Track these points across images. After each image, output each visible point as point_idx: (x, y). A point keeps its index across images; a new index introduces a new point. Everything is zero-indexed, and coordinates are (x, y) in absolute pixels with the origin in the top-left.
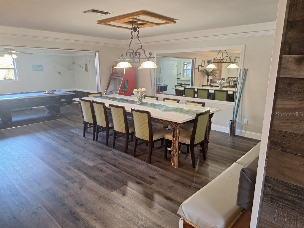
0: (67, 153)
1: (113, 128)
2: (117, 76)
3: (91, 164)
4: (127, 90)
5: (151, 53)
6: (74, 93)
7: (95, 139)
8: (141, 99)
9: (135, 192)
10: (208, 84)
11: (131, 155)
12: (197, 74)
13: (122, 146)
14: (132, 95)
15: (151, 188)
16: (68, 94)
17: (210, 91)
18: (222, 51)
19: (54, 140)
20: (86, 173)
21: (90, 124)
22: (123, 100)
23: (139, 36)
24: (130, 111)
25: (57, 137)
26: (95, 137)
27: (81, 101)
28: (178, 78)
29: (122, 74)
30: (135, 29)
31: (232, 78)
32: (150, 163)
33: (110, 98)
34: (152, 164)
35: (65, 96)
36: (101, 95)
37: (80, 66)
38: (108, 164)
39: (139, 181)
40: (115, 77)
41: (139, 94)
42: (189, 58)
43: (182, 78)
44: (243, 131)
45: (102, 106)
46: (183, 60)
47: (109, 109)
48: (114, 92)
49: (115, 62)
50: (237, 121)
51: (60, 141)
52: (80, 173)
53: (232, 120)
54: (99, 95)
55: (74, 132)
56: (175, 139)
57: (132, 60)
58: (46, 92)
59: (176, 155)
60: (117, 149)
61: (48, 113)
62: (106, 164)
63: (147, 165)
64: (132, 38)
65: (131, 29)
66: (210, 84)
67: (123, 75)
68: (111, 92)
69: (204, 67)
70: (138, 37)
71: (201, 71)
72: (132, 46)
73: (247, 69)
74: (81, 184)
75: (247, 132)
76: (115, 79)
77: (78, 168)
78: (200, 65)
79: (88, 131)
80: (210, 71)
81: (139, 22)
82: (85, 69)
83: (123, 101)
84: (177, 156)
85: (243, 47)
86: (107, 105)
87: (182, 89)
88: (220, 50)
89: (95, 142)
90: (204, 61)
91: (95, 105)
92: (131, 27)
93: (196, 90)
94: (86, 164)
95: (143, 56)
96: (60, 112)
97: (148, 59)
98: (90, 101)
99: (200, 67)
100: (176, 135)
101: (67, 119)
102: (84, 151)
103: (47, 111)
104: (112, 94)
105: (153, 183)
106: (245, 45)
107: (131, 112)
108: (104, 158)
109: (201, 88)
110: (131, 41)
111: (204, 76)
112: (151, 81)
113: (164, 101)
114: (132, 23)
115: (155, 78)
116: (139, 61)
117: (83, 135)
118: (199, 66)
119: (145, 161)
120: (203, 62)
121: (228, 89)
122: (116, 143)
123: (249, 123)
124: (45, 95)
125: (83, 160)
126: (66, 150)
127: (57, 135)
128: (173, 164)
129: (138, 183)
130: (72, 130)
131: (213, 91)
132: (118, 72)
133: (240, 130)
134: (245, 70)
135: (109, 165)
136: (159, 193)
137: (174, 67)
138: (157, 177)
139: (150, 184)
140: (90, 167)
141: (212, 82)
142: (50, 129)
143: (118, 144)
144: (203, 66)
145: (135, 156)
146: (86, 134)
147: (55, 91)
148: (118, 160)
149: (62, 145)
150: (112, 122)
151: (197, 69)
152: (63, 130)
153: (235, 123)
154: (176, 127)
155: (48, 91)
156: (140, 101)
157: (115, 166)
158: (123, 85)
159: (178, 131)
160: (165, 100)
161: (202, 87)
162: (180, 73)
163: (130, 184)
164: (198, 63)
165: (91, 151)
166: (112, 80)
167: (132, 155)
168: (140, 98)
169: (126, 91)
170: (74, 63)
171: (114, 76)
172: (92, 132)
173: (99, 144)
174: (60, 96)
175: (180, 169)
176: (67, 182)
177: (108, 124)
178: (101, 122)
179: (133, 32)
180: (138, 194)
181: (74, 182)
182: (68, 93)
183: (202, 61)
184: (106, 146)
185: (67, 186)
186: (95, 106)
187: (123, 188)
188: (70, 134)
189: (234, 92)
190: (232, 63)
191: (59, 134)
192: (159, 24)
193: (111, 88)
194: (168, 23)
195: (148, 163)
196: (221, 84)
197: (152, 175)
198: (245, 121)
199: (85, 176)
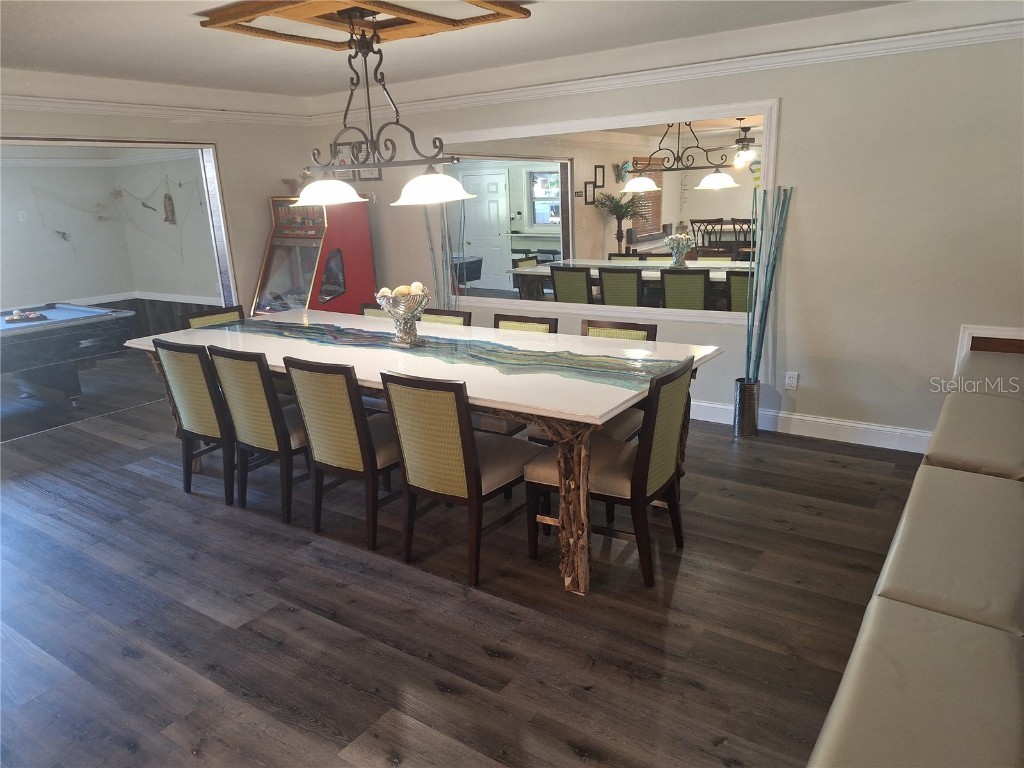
0: (121, 578)
1: (306, 449)
2: (298, 237)
3: (229, 617)
4: (342, 290)
5: (440, 140)
6: (131, 313)
7: (236, 496)
8: (408, 325)
9: (443, 738)
10: (620, 246)
11: (395, 555)
12: (583, 214)
13: (352, 518)
14: (366, 311)
15: (501, 708)
16: (103, 319)
17: (646, 275)
18: (674, 130)
19: (60, 519)
20: (212, 668)
21: (207, 439)
22: (337, 335)
23: (382, 74)
24: (376, 381)
25: (71, 502)
26: (236, 487)
27: (162, 352)
28: (513, 229)
29: (319, 227)
30: (364, 46)
31: (702, 222)
32: (477, 583)
33: (280, 329)
34: (485, 590)
35: (91, 325)
36: (242, 315)
37: (143, 204)
38: (304, 612)
39: (446, 676)
40: (290, 243)
41: (401, 310)
42: (551, 159)
43: (528, 230)
44: (783, 414)
45: (254, 366)
46: (524, 167)
47: (286, 377)
48: (289, 300)
49: (286, 182)
50: (761, 378)
51: (87, 521)
52: (187, 670)
53: (744, 376)
54: (235, 316)
55: (146, 472)
56: (573, 487)
57: (351, 174)
58: (10, 313)
59: (583, 548)
60: (333, 536)
61: (30, 396)
62: (294, 611)
63: (466, 595)
64: (355, 83)
65: (349, 44)
66: (628, 249)
67: (323, 231)
68: (277, 298)
69: (603, 186)
70: (379, 77)
71: (593, 203)
72: (358, 117)
73: (789, 188)
74: (199, 729)
75: (796, 416)
76: (290, 249)
77: (177, 645)
78: (590, 183)
79: (201, 465)
80: (624, 201)
81: (382, 17)
82: (164, 216)
83: (335, 338)
84: (586, 550)
85: (771, 108)
86: (275, 361)
87: (545, 270)
88: (670, 123)
89: (236, 511)
90: (603, 167)
91: (219, 361)
92: (344, 36)
93: (595, 273)
94: (211, 620)
95: (406, 152)
96: (79, 387)
97: (430, 166)
98: (198, 350)
99: (590, 188)
100: (576, 472)
101: (110, 417)
102: (193, 558)
103: (27, 390)
104: (286, 307)
105: (505, 682)
106: (780, 99)
107: (381, 387)
108: (285, 582)
109: (607, 264)
110: (351, 96)
111: (605, 222)
112: (432, 249)
113: (496, 326)
114: (350, 18)
115: (443, 237)
116: (376, 175)
117: (181, 485)
118: (586, 184)
119: (453, 578)
120: (599, 170)
121: (701, 263)
122: (324, 506)
123: (801, 383)
124: (9, 329)
125: (191, 602)
126: (115, 562)
127: (73, 493)
128: (568, 581)
129: (444, 688)
130: (133, 467)
131: (657, 275)
132: (299, 220)
133: (771, 412)
134: (782, 193)
135: (310, 613)
136: (540, 726)
137: (497, 192)
138: (518, 646)
139: (497, 689)
140: (226, 633)
141: (634, 240)
142: (41, 469)
143: (333, 509)
144: (599, 183)
145: (410, 559)
146: (194, 478)
147: (51, 306)
148: (343, 586)
149: (100, 540)
150: (301, 425)
151: (578, 194)
152: (97, 468)
153: (755, 387)
154: (577, 438)
155: (23, 311)
156: (407, 333)
157: (334, 617)
158: (325, 268)
159: (583, 453)
160: (501, 323)
161: (610, 259)
162: (519, 213)
163: (411, 696)
164: (583, 172)
165: (224, 558)
166: (278, 253)
167: (399, 554)
168: (406, 323)
169: (335, 292)
170: (117, 194)
171: (287, 237)
172: (220, 465)
173: (256, 520)
174: (73, 328)
175: (600, 598)
176: (132, 723)
177: (283, 437)
178: (254, 428)
179: (355, 57)
180: (456, 743)
181: (166, 722)
182: (107, 314)
183: (596, 167)
184: (284, 527)
185: (133, 746)
186: (224, 368)
187: (384, 722)
188: (129, 485)
189: (730, 274)
190: (714, 170)
191: (82, 487)
192: (460, 21)
193: (278, 281)
194: (496, 17)
195: (470, 585)
196: (678, 248)
197: (494, 642)
198: (790, 378)
199: (210, 682)
